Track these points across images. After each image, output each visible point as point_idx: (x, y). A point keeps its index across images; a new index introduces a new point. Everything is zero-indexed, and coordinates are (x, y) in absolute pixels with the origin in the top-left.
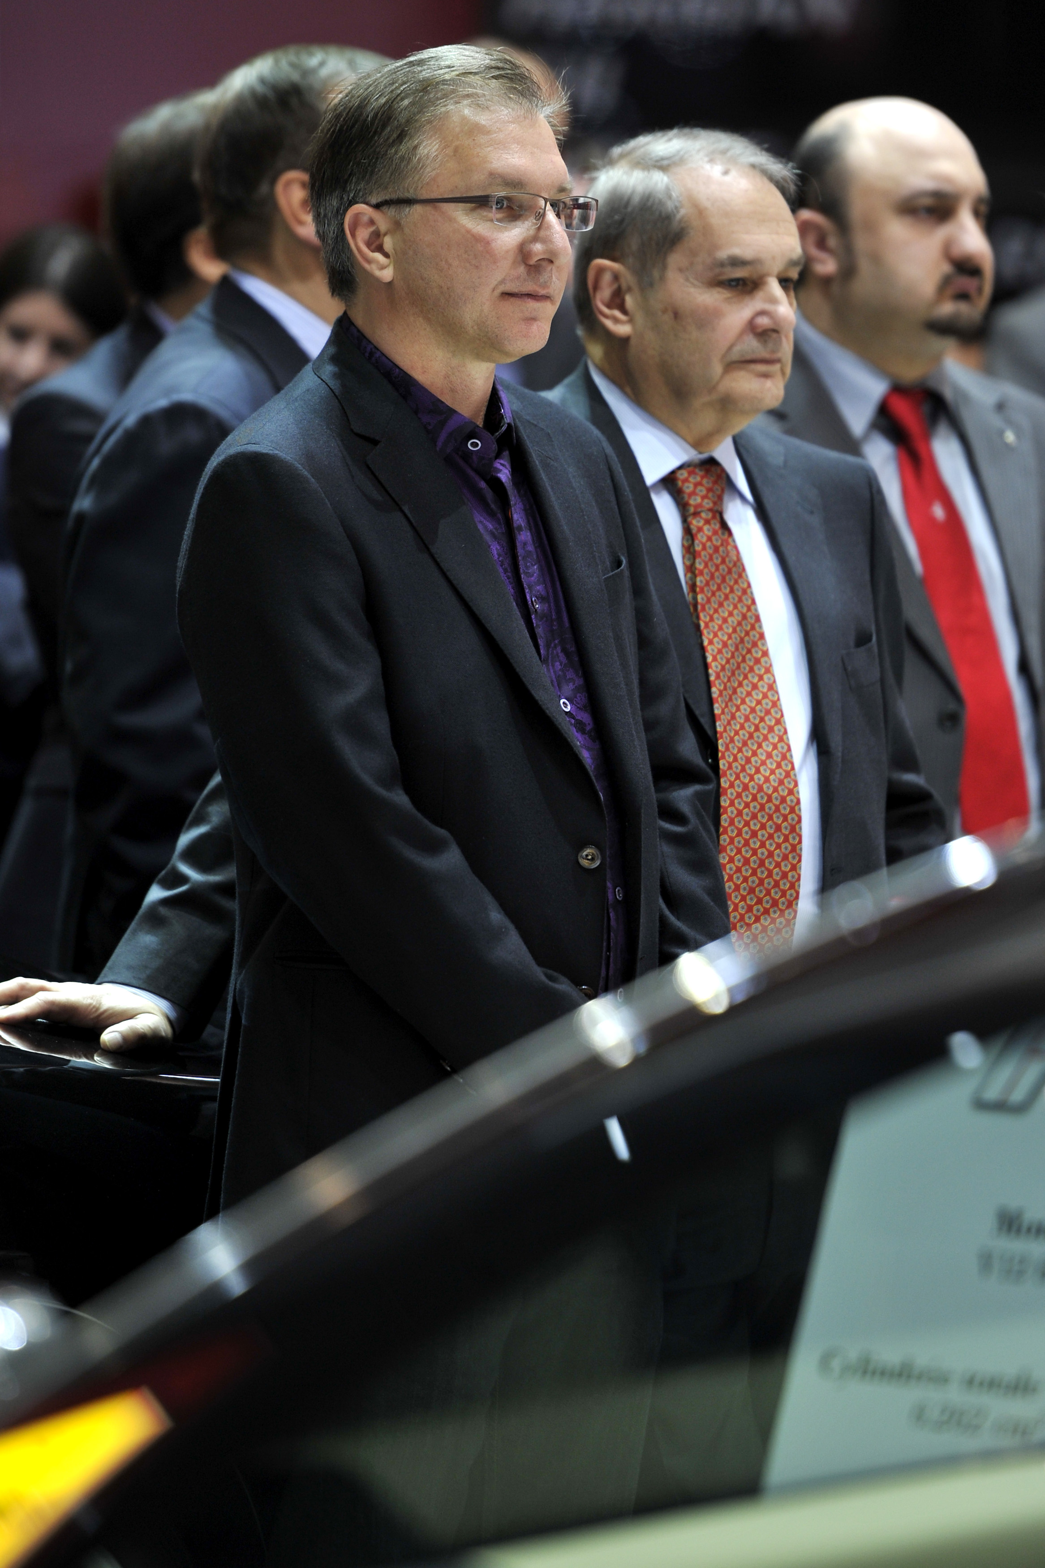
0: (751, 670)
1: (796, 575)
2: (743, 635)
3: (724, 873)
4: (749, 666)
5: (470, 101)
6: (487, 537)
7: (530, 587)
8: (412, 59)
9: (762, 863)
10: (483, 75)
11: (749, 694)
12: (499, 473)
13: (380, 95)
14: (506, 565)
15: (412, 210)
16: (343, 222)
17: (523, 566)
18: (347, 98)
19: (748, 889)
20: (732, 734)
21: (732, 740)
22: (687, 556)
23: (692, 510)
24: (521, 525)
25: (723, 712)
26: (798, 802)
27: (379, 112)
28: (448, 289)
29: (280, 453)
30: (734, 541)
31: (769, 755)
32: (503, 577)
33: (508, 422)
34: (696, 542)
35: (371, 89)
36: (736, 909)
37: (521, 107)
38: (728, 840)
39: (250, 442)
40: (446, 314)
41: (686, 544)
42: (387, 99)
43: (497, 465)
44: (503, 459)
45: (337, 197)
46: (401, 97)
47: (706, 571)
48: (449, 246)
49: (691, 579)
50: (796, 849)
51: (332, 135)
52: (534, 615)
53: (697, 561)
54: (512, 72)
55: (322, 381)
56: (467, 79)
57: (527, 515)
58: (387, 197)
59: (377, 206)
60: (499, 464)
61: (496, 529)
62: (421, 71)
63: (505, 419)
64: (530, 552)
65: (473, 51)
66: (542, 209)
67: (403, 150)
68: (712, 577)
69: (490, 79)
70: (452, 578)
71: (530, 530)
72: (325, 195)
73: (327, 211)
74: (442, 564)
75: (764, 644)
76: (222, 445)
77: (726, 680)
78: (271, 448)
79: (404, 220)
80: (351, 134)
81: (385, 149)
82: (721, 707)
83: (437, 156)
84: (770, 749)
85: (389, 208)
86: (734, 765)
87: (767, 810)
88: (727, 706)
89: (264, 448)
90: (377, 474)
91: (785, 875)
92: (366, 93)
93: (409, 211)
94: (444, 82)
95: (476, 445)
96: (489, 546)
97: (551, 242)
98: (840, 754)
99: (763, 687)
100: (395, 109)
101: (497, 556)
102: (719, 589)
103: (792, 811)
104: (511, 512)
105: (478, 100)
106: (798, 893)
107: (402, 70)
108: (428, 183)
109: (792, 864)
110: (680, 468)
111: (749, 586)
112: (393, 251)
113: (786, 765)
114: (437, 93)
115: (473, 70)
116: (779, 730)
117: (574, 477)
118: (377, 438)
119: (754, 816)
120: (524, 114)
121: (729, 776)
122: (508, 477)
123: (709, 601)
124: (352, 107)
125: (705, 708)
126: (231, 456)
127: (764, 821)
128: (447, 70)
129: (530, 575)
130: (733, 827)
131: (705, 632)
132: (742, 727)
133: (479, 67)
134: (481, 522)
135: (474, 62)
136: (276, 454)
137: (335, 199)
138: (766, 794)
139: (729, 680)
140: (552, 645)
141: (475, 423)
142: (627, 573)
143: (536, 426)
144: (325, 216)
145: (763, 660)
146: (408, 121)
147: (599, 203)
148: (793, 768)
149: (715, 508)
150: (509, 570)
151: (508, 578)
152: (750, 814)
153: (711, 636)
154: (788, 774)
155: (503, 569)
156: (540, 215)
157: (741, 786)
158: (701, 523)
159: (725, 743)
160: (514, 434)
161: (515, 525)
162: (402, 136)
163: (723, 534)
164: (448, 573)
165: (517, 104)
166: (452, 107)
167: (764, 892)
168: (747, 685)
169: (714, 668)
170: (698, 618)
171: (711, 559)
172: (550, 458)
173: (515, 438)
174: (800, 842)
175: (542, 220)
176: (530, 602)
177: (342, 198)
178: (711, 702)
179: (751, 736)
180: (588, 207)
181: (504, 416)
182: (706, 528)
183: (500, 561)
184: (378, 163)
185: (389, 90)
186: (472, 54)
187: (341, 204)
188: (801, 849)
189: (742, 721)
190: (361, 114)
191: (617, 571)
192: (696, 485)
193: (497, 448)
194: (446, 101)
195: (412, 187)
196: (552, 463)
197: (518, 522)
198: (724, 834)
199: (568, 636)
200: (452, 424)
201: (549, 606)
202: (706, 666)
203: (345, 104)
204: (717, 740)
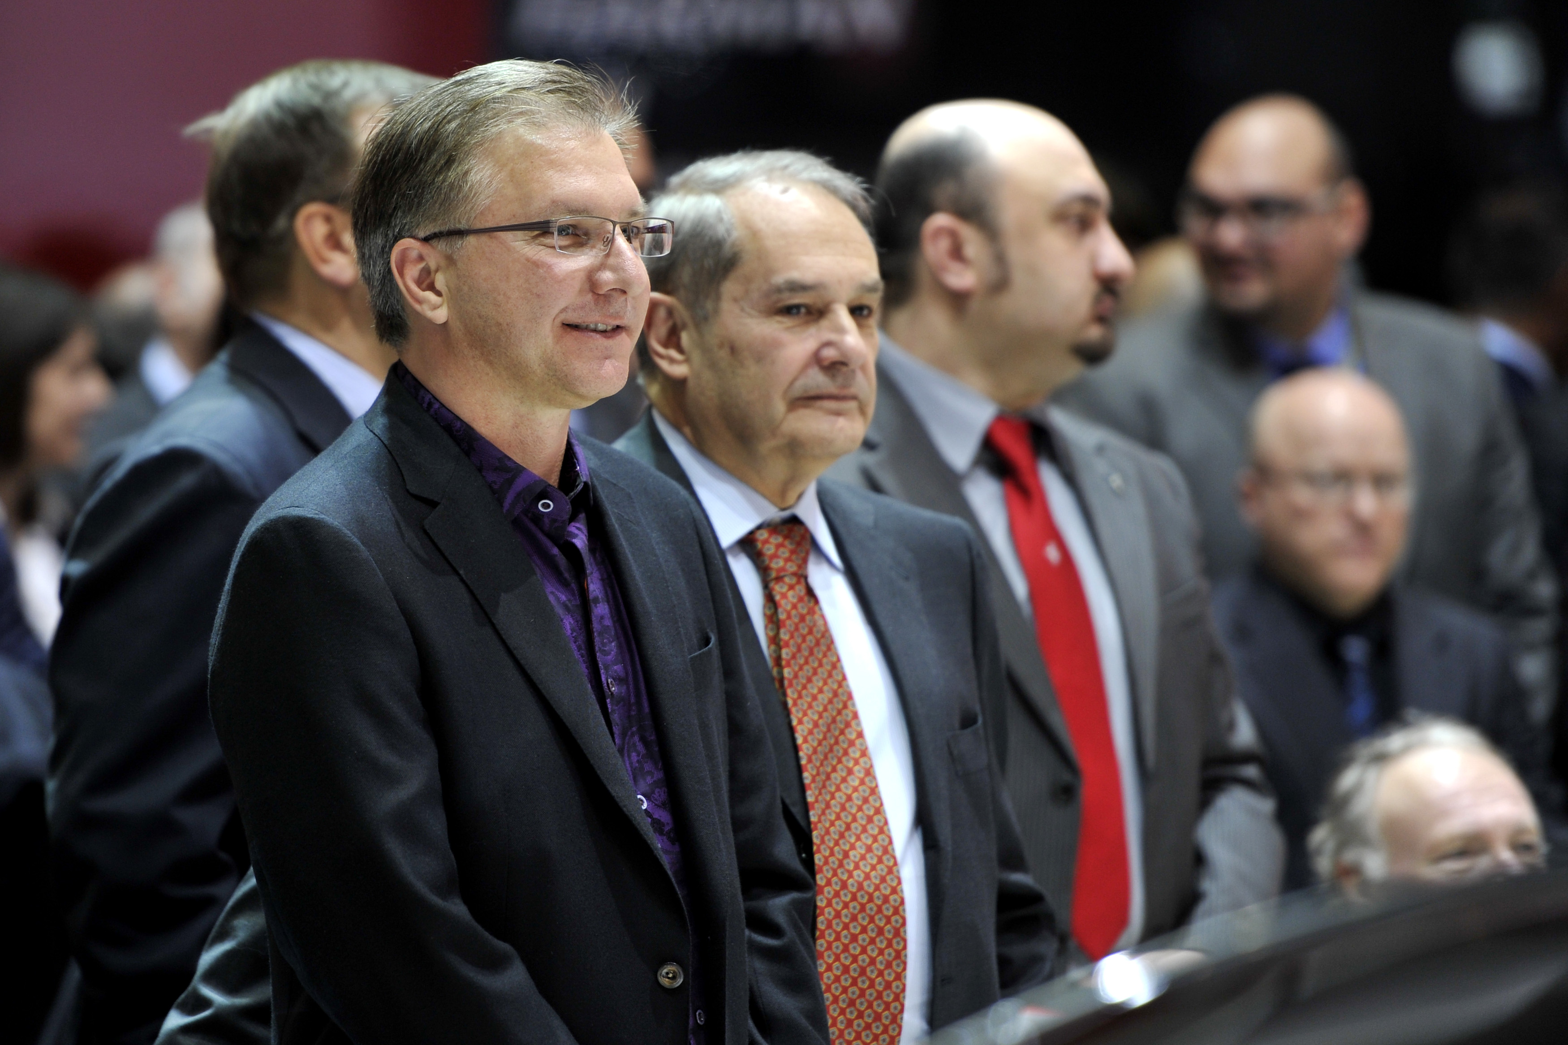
0: (846, 753)
1: (895, 648)
2: (835, 713)
3: (821, 983)
4: (843, 748)
5: (523, 119)
6: (559, 611)
7: (606, 668)
8: (459, 78)
9: (863, 972)
10: (537, 90)
11: (844, 780)
12: (575, 538)
13: (424, 120)
14: (580, 642)
15: (465, 243)
16: (390, 261)
17: (599, 643)
18: (389, 126)
19: (847, 1000)
20: (827, 825)
21: (828, 832)
22: (770, 626)
23: (773, 574)
24: (598, 597)
25: (817, 801)
26: (902, 902)
27: (424, 137)
28: (507, 325)
29: (326, 517)
30: (821, 609)
31: (869, 849)
32: (576, 655)
33: (585, 480)
34: (780, 610)
35: (414, 113)
36: (834, 1024)
37: (582, 123)
38: (825, 945)
39: (293, 505)
40: (508, 354)
41: (769, 612)
42: (433, 122)
43: (572, 528)
44: (578, 523)
45: (382, 233)
46: (446, 120)
47: (792, 642)
48: (507, 278)
49: (775, 651)
50: (900, 956)
51: (373, 168)
52: (609, 700)
53: (782, 631)
54: (569, 85)
55: (374, 435)
56: (519, 96)
57: (604, 586)
58: (437, 230)
59: (426, 240)
60: (575, 528)
61: (569, 600)
62: (469, 90)
63: (581, 477)
64: (608, 626)
65: (526, 65)
66: (611, 233)
67: (452, 176)
68: (799, 649)
69: (545, 94)
70: (519, 657)
71: (608, 602)
72: (369, 234)
73: (372, 251)
74: (508, 642)
75: (859, 724)
76: (262, 507)
77: (818, 764)
78: (317, 512)
79: (457, 253)
80: (394, 163)
81: (432, 177)
82: (815, 794)
83: (491, 182)
84: (869, 842)
85: (439, 242)
86: (831, 859)
87: (868, 911)
88: (820, 794)
89: (307, 512)
90: (436, 541)
91: (888, 985)
92: (409, 118)
93: (462, 244)
94: (495, 100)
95: (547, 506)
96: (562, 620)
97: (624, 270)
98: (949, 849)
99: (858, 770)
100: (441, 133)
101: (570, 631)
102: (806, 662)
103: (896, 911)
104: (587, 582)
105: (534, 118)
106: (903, 1005)
107: (448, 90)
108: (482, 213)
109: (896, 973)
110: (759, 527)
111: (839, 660)
112: (446, 288)
113: (888, 860)
114: (487, 112)
115: (527, 85)
116: (879, 821)
117: (658, 543)
118: (436, 499)
119: (854, 918)
120: (586, 130)
121: (825, 872)
122: (585, 543)
123: (796, 676)
124: (394, 135)
125: (796, 795)
126: (271, 520)
127: (865, 923)
128: (498, 87)
129: (606, 653)
130: (830, 931)
131: (794, 710)
132: (838, 817)
133: (533, 82)
134: (552, 593)
135: (527, 77)
136: (322, 518)
137: (379, 237)
138: (867, 893)
139: (822, 765)
140: (629, 733)
141: (546, 482)
142: (716, 653)
143: (615, 485)
144: (370, 256)
145: (858, 742)
146: (457, 146)
147: (675, 226)
148: (896, 864)
149: (800, 572)
150: (583, 647)
151: (582, 657)
152: (849, 916)
153: (800, 715)
154: (890, 871)
155: (576, 646)
156: (609, 240)
157: (839, 883)
158: (785, 589)
159: (820, 835)
160: (591, 494)
161: (591, 597)
162: (450, 162)
163: (809, 601)
164: (515, 652)
165: (577, 120)
166: (505, 127)
167: (866, 1004)
168: (842, 770)
169: (805, 751)
170: (785, 694)
171: (797, 629)
172: (631, 522)
173: (592, 498)
174: (905, 948)
175: (611, 246)
176: (605, 685)
177: (387, 235)
178: (803, 789)
179: (848, 828)
180: (663, 229)
181: (580, 474)
182: (790, 594)
183: (573, 637)
184: (425, 193)
185: (434, 113)
186: (526, 68)
187: (386, 242)
188: (906, 956)
189: (838, 810)
190: (403, 143)
191: (705, 649)
192: (778, 546)
193: (571, 509)
194: (498, 120)
195: (464, 218)
196: (634, 527)
197: (595, 592)
198: (821, 939)
199: (648, 722)
200: (520, 484)
201: (628, 688)
202: (796, 749)
203: (386, 131)
204: (811, 831)
